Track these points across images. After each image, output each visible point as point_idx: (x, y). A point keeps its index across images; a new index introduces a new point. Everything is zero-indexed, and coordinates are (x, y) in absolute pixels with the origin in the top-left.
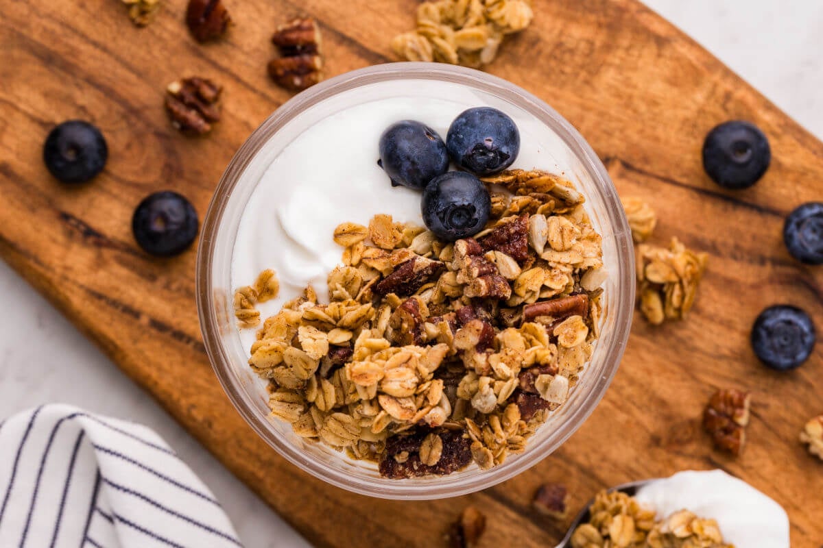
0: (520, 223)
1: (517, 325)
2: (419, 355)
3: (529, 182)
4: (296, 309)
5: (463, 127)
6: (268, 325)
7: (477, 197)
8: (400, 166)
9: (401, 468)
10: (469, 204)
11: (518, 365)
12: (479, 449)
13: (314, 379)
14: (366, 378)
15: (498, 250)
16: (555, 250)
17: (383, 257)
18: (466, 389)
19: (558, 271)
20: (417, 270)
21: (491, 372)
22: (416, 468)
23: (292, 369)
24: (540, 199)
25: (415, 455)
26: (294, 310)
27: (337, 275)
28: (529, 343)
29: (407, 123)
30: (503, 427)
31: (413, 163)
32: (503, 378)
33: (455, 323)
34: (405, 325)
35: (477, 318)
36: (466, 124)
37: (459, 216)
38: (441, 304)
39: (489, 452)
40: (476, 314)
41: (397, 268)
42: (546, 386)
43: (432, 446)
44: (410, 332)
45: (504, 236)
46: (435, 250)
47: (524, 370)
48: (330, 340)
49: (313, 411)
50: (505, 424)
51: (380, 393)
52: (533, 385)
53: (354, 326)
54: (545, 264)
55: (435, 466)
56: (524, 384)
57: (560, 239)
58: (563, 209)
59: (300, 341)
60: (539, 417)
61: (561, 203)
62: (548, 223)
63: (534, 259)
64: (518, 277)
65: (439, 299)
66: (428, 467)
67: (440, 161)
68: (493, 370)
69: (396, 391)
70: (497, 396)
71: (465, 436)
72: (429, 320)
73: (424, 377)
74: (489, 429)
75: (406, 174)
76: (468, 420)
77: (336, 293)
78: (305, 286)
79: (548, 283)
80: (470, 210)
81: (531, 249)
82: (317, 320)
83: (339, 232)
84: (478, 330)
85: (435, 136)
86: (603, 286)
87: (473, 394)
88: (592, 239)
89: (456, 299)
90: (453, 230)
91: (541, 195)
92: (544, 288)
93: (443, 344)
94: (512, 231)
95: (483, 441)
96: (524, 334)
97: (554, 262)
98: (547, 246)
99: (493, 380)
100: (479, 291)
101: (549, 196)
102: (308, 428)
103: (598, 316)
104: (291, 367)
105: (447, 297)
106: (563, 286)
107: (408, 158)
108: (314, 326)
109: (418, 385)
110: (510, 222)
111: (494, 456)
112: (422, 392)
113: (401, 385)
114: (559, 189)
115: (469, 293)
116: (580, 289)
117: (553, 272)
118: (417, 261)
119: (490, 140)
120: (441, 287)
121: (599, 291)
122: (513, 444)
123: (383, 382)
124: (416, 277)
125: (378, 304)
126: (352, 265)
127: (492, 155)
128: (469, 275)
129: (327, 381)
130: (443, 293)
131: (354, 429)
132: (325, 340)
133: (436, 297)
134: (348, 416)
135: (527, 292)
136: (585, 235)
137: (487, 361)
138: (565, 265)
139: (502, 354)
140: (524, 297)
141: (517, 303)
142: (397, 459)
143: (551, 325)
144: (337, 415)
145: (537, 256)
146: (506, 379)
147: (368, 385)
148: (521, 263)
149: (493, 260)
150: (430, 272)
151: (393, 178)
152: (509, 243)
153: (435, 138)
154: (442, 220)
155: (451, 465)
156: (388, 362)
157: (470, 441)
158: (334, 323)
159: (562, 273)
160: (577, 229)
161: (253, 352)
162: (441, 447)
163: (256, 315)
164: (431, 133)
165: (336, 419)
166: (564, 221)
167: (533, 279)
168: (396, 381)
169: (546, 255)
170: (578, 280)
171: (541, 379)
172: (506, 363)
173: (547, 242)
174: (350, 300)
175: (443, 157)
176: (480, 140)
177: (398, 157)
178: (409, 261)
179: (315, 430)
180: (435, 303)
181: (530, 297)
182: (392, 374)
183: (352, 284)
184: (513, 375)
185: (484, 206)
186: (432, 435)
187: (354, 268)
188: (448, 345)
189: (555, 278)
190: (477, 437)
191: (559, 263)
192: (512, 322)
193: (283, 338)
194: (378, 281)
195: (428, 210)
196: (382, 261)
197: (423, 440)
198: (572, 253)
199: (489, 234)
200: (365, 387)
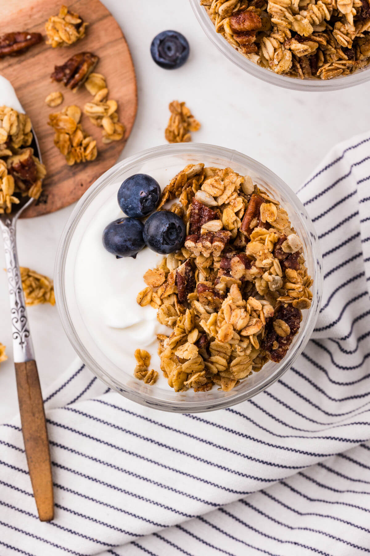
0: (196, 205)
1: (248, 240)
2: (231, 301)
3: (175, 186)
4: (164, 349)
5: (126, 202)
6: (163, 369)
7: (168, 218)
8: (127, 247)
9: (281, 350)
10: (169, 224)
11: (269, 254)
12: (298, 303)
13: (206, 363)
14: (228, 335)
15: (202, 225)
16: (220, 195)
17: (166, 287)
18: (262, 288)
19: (233, 201)
20: (184, 274)
21: (263, 270)
22: (285, 342)
23: (194, 372)
24: (188, 187)
25: (278, 338)
26: (164, 351)
27: (161, 316)
28: (262, 241)
29: (106, 230)
30: (294, 283)
31: (130, 240)
32: (271, 266)
33: (226, 272)
34: (210, 298)
35: (231, 259)
36: (125, 200)
37: (171, 234)
38: (210, 273)
39: (303, 298)
40: (228, 258)
41: (176, 284)
42: (289, 247)
43: (280, 327)
44: (215, 298)
45: (197, 217)
46: (180, 258)
47: (273, 252)
48: (192, 342)
49: (222, 374)
50: (294, 281)
51: (239, 332)
52: (284, 253)
53: (193, 326)
54: (224, 205)
55: (291, 332)
56: (280, 257)
57: (217, 190)
58: (201, 178)
59: (182, 358)
60: (301, 261)
61: (198, 177)
62: (204, 191)
63: (218, 210)
64: (223, 223)
65: (207, 272)
66: (289, 336)
67: (136, 225)
68: (263, 268)
69: (243, 323)
70: (277, 275)
71: (286, 306)
72: (214, 284)
73: (243, 305)
74: (291, 291)
75: (133, 247)
76: (279, 299)
77: (170, 323)
78: (156, 337)
79: (236, 210)
80: (172, 227)
81: (213, 208)
82: (177, 342)
83: (139, 302)
84: (238, 262)
85: (122, 220)
86: (254, 184)
87: (267, 287)
88: (227, 173)
89: (213, 263)
90: (176, 242)
91: (186, 185)
92: (237, 214)
93: (232, 286)
94: (197, 211)
95: (295, 298)
96: (256, 240)
97: (227, 200)
98: (216, 198)
99: (268, 271)
100: (220, 247)
101: (189, 181)
102: (229, 383)
103: (268, 196)
104: (193, 371)
105: (209, 268)
106: (242, 203)
107: (125, 241)
108: (179, 346)
109: (246, 310)
110: (191, 210)
111: (307, 297)
112: (251, 311)
113: (242, 319)
114: (189, 174)
115: (217, 254)
116: (249, 196)
117: (232, 204)
118: (179, 271)
119: (142, 192)
120: (202, 267)
121: (255, 187)
122: (306, 283)
123: (235, 327)
124: (187, 277)
125: (189, 306)
126: (160, 306)
127: (150, 196)
128: (207, 248)
129: (212, 358)
130: (205, 268)
131: (246, 359)
132: (190, 345)
133: (205, 274)
134: (237, 358)
135: (234, 224)
136: (222, 176)
137: (257, 268)
138: (232, 195)
139: (258, 258)
140: (235, 227)
141: (236, 233)
142: (274, 348)
143: (258, 222)
144: (232, 364)
145: (217, 207)
146: (272, 264)
147: (232, 336)
148: (217, 217)
149: (207, 231)
150: (189, 268)
151: (130, 255)
152: (202, 217)
153: (123, 221)
154: (167, 244)
155: (296, 323)
156: (226, 319)
157: (290, 305)
158: (185, 335)
159: (235, 199)
160: (217, 178)
161: (172, 386)
162: (284, 322)
163: (153, 372)
164: (119, 221)
165: (234, 366)
166: (209, 181)
167: (228, 216)
168: (238, 320)
169: (220, 202)
170: (243, 194)
171: (284, 247)
172: (265, 259)
173: (214, 197)
174: (179, 318)
175: (136, 222)
176: (138, 198)
177: (122, 245)
178: (176, 276)
179: (233, 380)
180: (208, 276)
181: (237, 224)
182: (233, 320)
183: (170, 311)
184: (273, 260)
185: (175, 218)
186: (274, 323)
187: (163, 305)
188: (234, 284)
189: (235, 205)
190: (291, 300)
191: (229, 198)
192: (243, 243)
193: (175, 366)
194: (177, 298)
195: (157, 248)
196: (168, 288)
197: (274, 329)
198: (228, 188)
199: (190, 224)
200: (232, 339)
